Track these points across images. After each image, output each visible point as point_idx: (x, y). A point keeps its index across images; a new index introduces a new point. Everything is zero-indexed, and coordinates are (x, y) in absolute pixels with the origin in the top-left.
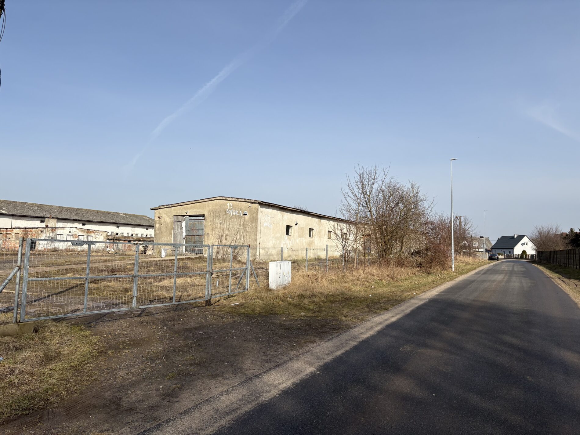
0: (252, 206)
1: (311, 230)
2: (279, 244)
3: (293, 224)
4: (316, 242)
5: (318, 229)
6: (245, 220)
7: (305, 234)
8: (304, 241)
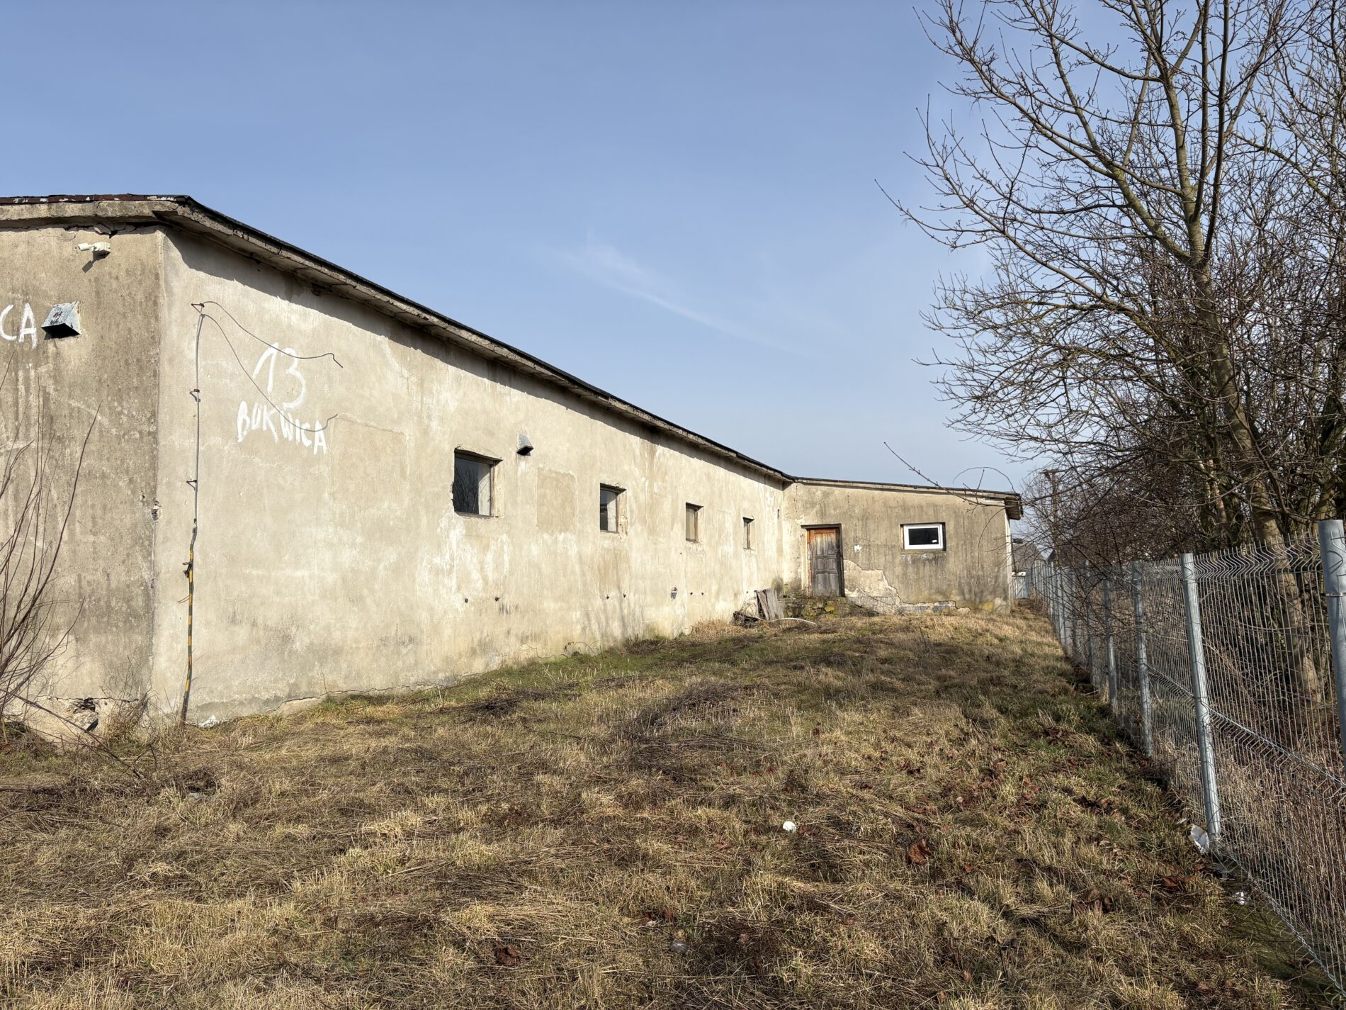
0: (114, 253)
1: (610, 492)
2: (397, 570)
3: (504, 450)
4: (635, 558)
5: (643, 490)
6: (57, 376)
7: (577, 512)
8: (573, 551)
